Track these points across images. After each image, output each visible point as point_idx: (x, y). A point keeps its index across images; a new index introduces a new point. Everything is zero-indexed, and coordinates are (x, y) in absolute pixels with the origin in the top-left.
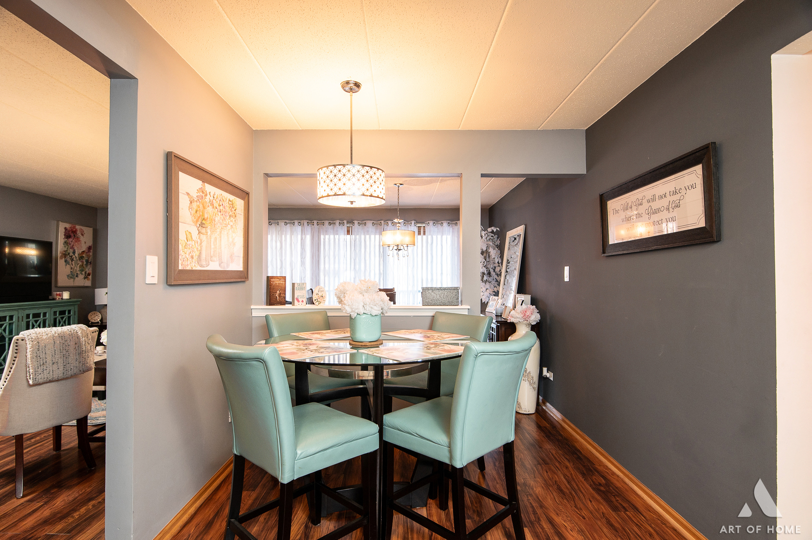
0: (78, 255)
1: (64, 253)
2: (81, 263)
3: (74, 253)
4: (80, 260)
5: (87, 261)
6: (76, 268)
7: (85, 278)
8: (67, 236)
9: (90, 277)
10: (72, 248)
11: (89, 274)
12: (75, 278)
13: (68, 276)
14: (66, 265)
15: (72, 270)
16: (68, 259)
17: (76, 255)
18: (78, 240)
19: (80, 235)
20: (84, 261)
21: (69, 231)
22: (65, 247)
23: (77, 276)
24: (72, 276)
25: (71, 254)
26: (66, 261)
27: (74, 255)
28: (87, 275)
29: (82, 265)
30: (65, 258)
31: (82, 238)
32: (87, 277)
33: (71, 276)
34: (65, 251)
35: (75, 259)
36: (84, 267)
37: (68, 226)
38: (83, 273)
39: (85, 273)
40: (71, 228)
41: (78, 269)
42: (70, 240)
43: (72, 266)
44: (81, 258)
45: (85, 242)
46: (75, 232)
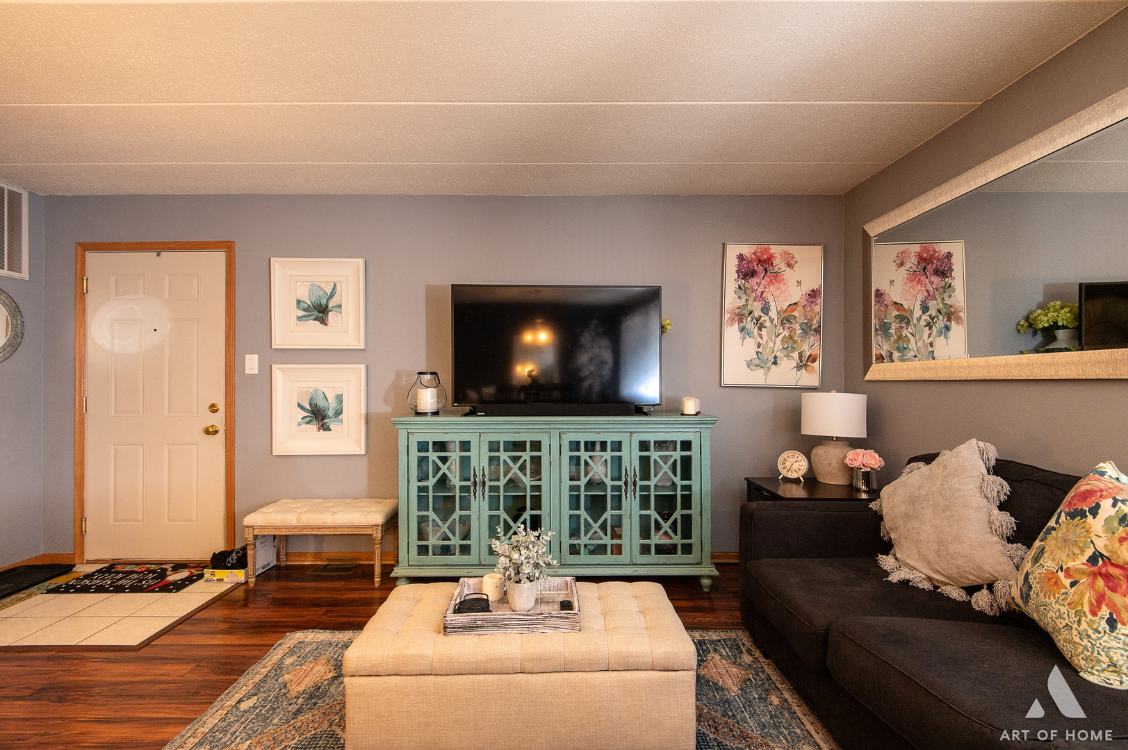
0: (779, 313)
1: (737, 311)
2: (786, 333)
3: (766, 309)
4: (782, 324)
5: (807, 329)
6: (771, 344)
7: (799, 368)
8: (747, 273)
9: (816, 365)
10: (761, 297)
11: (812, 359)
12: (769, 369)
13: (749, 364)
14: (744, 339)
15: (760, 350)
16: (749, 323)
17: (773, 313)
18: (777, 277)
19: (783, 266)
20: (797, 327)
21: (750, 262)
22: (739, 298)
23: (775, 363)
24: (760, 361)
25: (757, 313)
26: (742, 330)
27: (767, 314)
28: (805, 360)
29: (791, 338)
30: (741, 321)
31: (788, 274)
32: (806, 365)
33: (757, 362)
34: (739, 308)
35: (768, 324)
36: (795, 342)
37: (747, 250)
38: (795, 355)
39: (800, 355)
40: (755, 253)
41: (779, 345)
42: (754, 281)
43: (759, 340)
44: (786, 320)
45: (799, 283)
46: (766, 262)
